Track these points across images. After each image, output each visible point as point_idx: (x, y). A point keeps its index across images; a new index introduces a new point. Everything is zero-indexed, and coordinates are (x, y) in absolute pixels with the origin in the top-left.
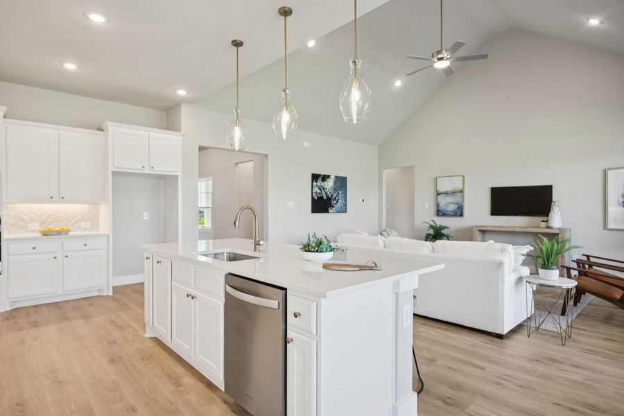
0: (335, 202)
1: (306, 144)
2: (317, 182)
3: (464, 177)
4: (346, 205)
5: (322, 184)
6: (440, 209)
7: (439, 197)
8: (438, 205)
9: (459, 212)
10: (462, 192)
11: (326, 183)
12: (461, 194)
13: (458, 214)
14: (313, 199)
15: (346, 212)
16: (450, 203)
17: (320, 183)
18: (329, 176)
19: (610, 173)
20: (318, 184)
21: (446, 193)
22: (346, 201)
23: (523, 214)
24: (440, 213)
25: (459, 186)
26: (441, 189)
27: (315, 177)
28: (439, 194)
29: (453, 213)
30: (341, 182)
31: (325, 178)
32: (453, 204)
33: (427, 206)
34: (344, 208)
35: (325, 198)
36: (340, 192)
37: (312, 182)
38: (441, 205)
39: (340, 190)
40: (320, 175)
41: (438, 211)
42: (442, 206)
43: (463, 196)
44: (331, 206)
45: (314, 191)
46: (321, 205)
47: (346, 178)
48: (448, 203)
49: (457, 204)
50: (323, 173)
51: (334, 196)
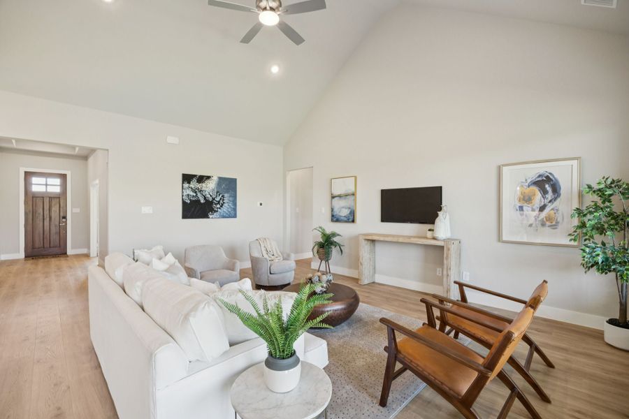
0: (218, 206)
1: (171, 140)
2: (189, 183)
3: (356, 177)
4: (235, 210)
5: (199, 186)
6: (335, 214)
7: (333, 200)
8: (332, 210)
9: (351, 219)
10: (353, 194)
11: (204, 185)
12: (352, 198)
13: (351, 220)
14: (184, 203)
15: (235, 216)
16: (343, 207)
17: (194, 184)
18: (208, 178)
19: (505, 169)
20: (192, 186)
21: (340, 196)
22: (235, 204)
23: (412, 221)
24: (335, 219)
25: (352, 189)
26: (336, 192)
27: (187, 178)
28: (333, 197)
29: (346, 219)
30: (229, 185)
31: (201, 179)
32: (346, 208)
33: (323, 211)
34: (232, 212)
35: (202, 201)
36: (226, 195)
37: (183, 183)
38: (335, 210)
39: (228, 192)
40: (195, 176)
41: (333, 216)
42: (336, 212)
43: (355, 200)
44: (213, 211)
45: (185, 194)
46: (196, 209)
47: (236, 180)
48: (342, 208)
49: (349, 208)
50: (199, 173)
51: (218, 199)
